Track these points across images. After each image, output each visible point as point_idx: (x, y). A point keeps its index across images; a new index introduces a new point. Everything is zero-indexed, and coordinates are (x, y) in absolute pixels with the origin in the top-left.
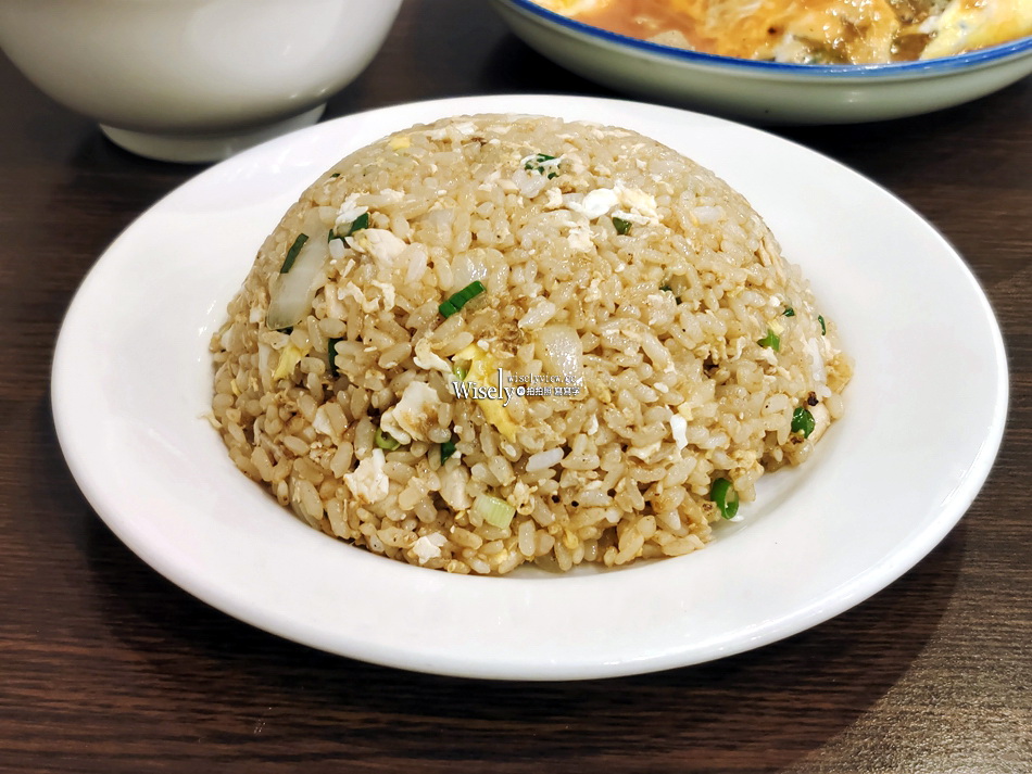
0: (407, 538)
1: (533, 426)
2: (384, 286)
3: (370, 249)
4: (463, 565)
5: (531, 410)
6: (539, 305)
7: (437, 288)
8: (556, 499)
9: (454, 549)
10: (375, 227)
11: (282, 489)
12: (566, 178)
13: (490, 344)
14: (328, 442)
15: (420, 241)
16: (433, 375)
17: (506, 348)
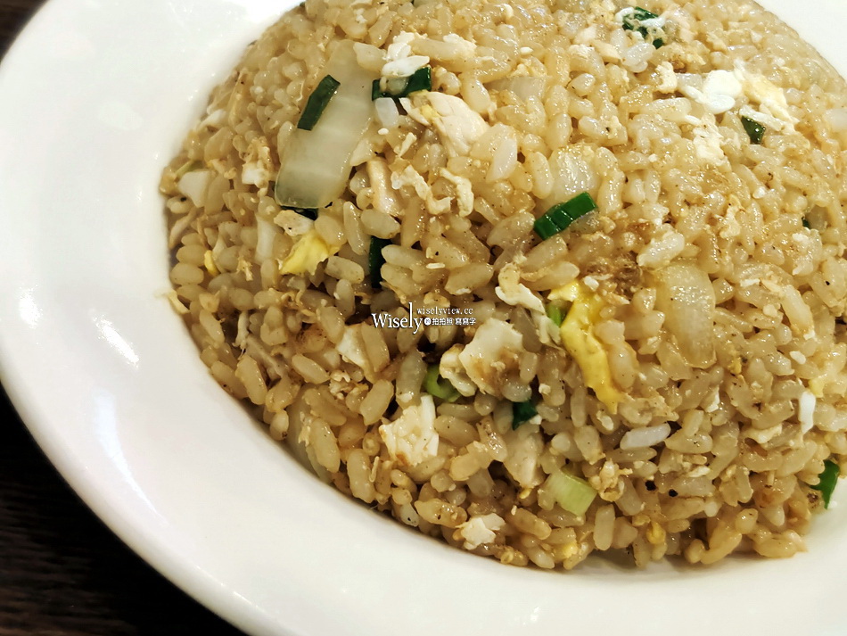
0: (455, 517)
1: (642, 396)
2: (458, 180)
3: (437, 122)
4: (521, 557)
5: (643, 376)
6: (665, 235)
7: (530, 194)
8: (651, 486)
9: (511, 533)
10: (441, 89)
11: (281, 422)
12: (676, 48)
13: (601, 283)
14: (358, 376)
15: (506, 122)
16: (520, 314)
17: (618, 291)
